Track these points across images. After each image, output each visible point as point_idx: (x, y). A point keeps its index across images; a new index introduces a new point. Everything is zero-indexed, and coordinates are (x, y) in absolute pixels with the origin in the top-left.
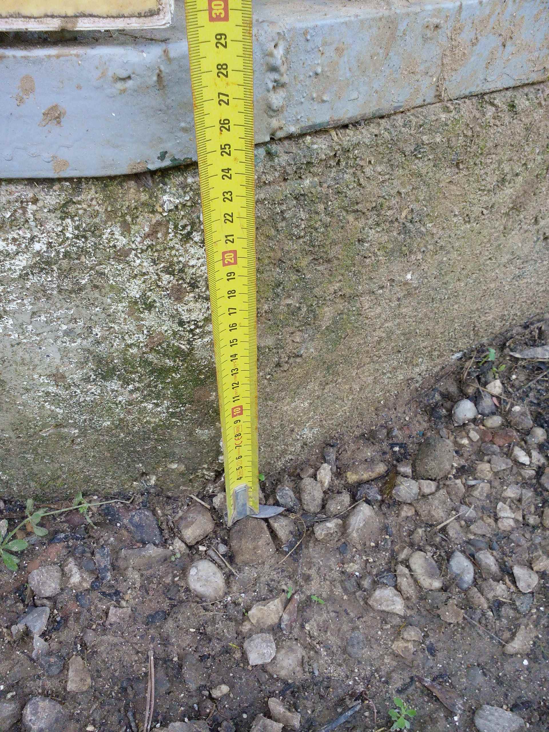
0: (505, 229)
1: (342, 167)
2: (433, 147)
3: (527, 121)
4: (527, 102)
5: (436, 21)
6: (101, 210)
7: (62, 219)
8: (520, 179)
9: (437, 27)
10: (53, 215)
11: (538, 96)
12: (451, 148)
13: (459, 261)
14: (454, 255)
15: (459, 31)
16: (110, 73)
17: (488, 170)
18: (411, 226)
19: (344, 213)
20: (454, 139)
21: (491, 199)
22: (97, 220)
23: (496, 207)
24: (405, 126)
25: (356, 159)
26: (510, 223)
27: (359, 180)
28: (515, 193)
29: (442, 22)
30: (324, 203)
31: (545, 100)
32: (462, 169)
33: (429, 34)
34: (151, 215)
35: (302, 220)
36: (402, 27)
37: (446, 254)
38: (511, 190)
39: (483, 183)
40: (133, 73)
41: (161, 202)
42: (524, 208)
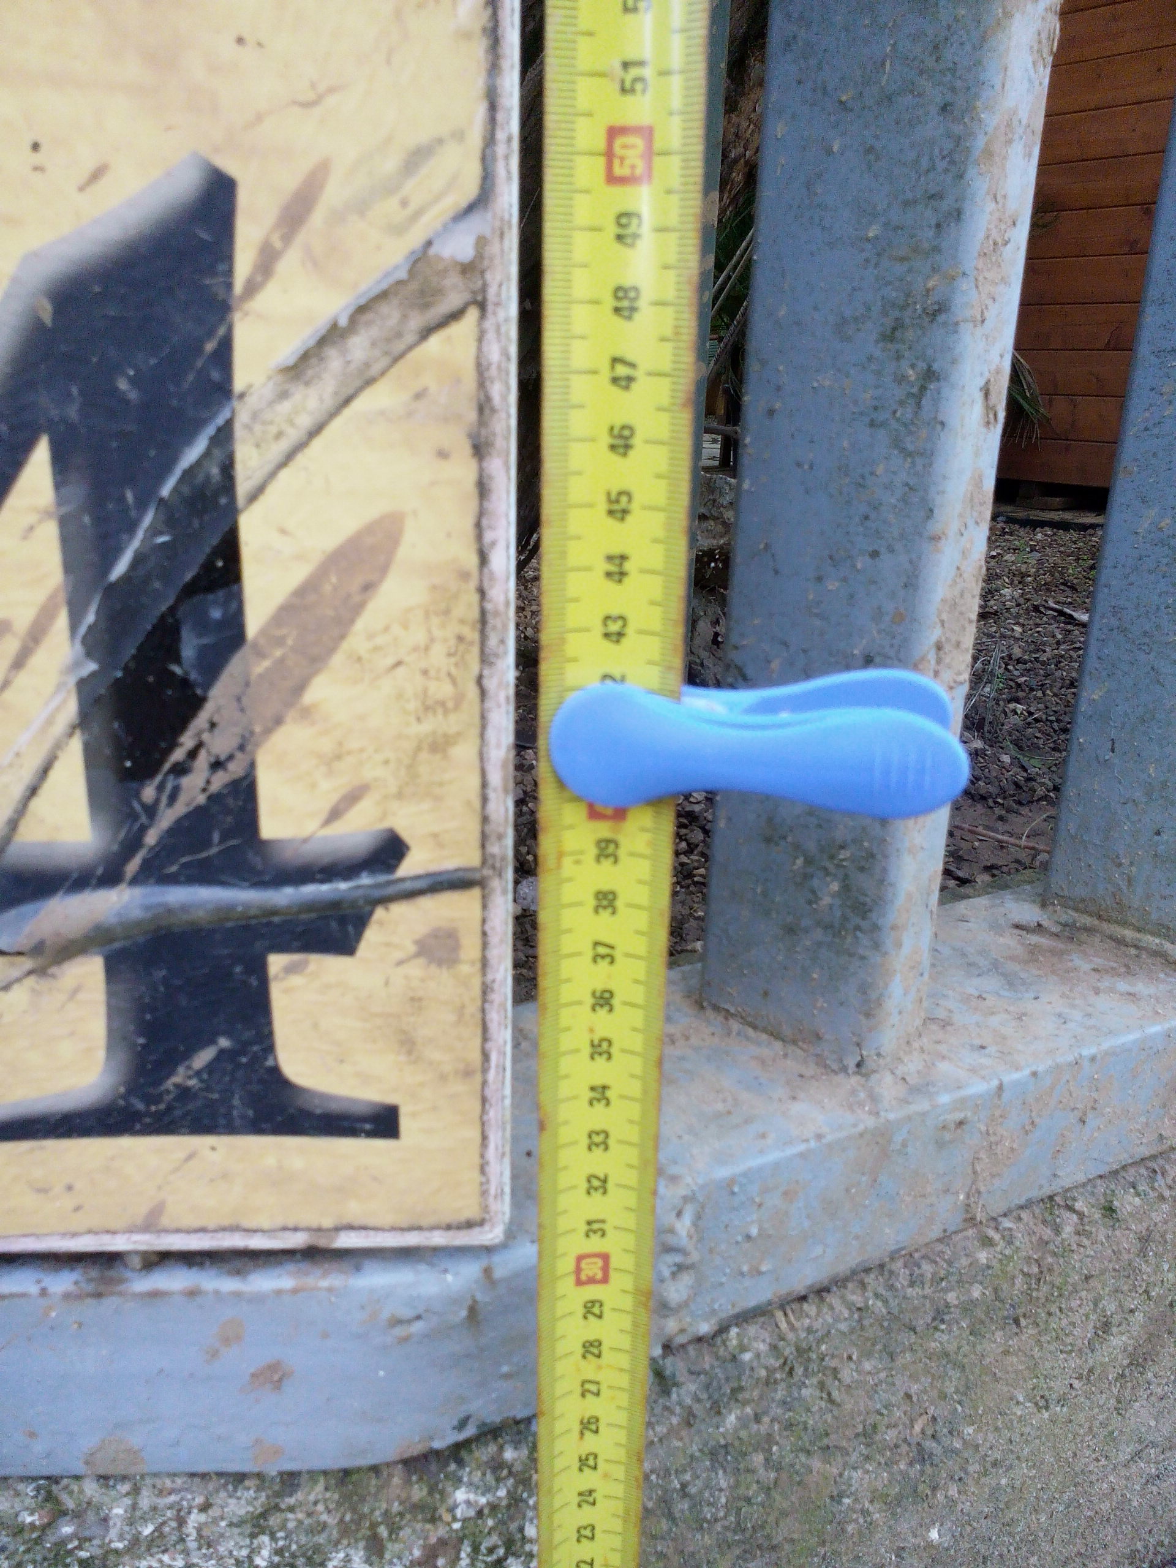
0: (1119, 1402)
1: (796, 1379)
2: (967, 1308)
3: (1142, 1228)
4: (1137, 1199)
5: (959, 1116)
6: (331, 1520)
7: (253, 1536)
8: (1139, 1316)
9: (961, 1123)
10: (236, 1531)
11: (1156, 1185)
12: (1001, 1301)
13: (1033, 1478)
14: (1023, 1470)
15: (1000, 1120)
16: (385, 1315)
17: (1076, 1318)
18: (934, 1445)
19: (803, 1457)
20: (1005, 1286)
21: (1086, 1361)
22: (321, 1539)
23: (1097, 1372)
24: (912, 1284)
25: (823, 1360)
26: (1128, 1392)
27: (829, 1394)
28: (1132, 1341)
29: (969, 1114)
30: (763, 1450)
31: (1170, 1188)
32: (1026, 1327)
33: (947, 1136)
34: (428, 1526)
35: (721, 1490)
36: (898, 1139)
37: (1007, 1471)
38: (1124, 1338)
39: (1069, 1340)
40: (427, 1311)
41: (450, 1502)
42: (1153, 1361)
